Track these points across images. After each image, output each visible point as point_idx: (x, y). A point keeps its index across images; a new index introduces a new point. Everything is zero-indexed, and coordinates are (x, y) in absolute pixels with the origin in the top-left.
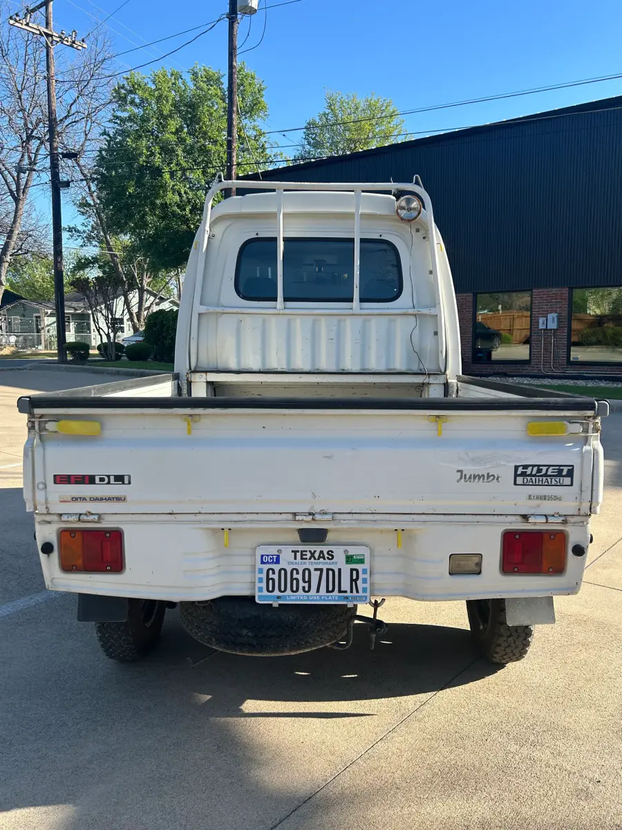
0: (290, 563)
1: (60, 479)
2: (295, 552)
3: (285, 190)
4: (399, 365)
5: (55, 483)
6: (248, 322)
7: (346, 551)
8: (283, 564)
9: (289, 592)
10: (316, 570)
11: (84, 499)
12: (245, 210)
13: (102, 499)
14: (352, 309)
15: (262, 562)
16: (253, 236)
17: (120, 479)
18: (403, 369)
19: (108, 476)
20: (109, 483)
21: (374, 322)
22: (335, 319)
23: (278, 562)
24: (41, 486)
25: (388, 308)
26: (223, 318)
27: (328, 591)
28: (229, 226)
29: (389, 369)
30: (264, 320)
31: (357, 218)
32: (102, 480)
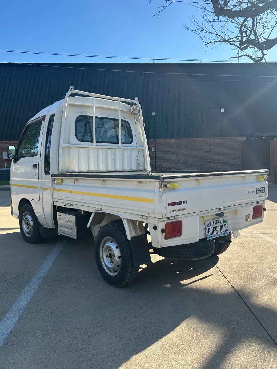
0: (213, 225)
1: (171, 204)
2: (213, 222)
3: (96, 97)
4: (134, 168)
5: (169, 206)
6: (82, 150)
7: (223, 219)
8: (212, 226)
9: (213, 234)
10: (218, 226)
11: (176, 211)
12: (77, 103)
13: (180, 210)
14: (119, 146)
15: (207, 227)
16: (80, 114)
17: (184, 202)
18: (135, 170)
19: (181, 202)
20: (182, 204)
21: (126, 152)
22: (113, 150)
23: (210, 226)
24: (165, 208)
25: (129, 146)
26: (72, 149)
27: (221, 232)
28: (70, 109)
29: (131, 170)
30: (88, 150)
31: (119, 111)
32: (180, 203)
